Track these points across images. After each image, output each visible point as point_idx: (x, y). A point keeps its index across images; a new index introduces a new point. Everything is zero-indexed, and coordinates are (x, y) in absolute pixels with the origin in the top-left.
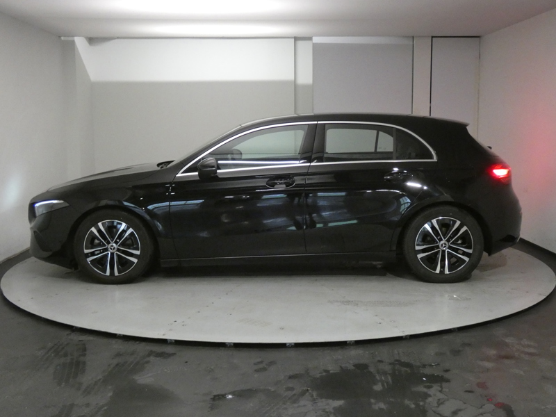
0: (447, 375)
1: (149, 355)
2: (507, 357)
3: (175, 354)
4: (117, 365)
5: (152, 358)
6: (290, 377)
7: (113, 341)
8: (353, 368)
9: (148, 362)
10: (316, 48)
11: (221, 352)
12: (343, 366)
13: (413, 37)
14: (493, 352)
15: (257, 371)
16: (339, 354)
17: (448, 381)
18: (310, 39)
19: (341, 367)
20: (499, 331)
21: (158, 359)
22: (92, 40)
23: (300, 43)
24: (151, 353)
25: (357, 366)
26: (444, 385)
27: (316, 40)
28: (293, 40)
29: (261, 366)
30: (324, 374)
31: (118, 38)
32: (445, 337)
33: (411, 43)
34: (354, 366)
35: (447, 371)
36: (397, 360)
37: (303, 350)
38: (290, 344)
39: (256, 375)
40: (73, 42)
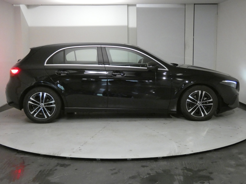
0: (212, 176)
1: (57, 166)
2: (241, 165)
3: (70, 165)
4: (40, 171)
5: (58, 168)
6: (130, 178)
7: (39, 158)
8: (162, 172)
9: (56, 170)
10: (138, 9)
11: (94, 164)
12: (157, 171)
13: (185, 4)
14: (233, 163)
15: (112, 174)
16: (154, 164)
17: (212, 179)
18: (135, 5)
19: (156, 172)
20: (235, 151)
21: (61, 168)
22: (29, 6)
23: (130, 8)
24: (58, 164)
25: (164, 171)
26: (210, 181)
27: (138, 6)
28: (127, 6)
29: (114, 171)
30: (148, 176)
31: (41, 5)
32: (208, 154)
33: (184, 7)
34: (163, 171)
35: (211, 173)
36: (184, 168)
37: (136, 162)
38: (129, 159)
39: (112, 177)
40: (20, 7)
